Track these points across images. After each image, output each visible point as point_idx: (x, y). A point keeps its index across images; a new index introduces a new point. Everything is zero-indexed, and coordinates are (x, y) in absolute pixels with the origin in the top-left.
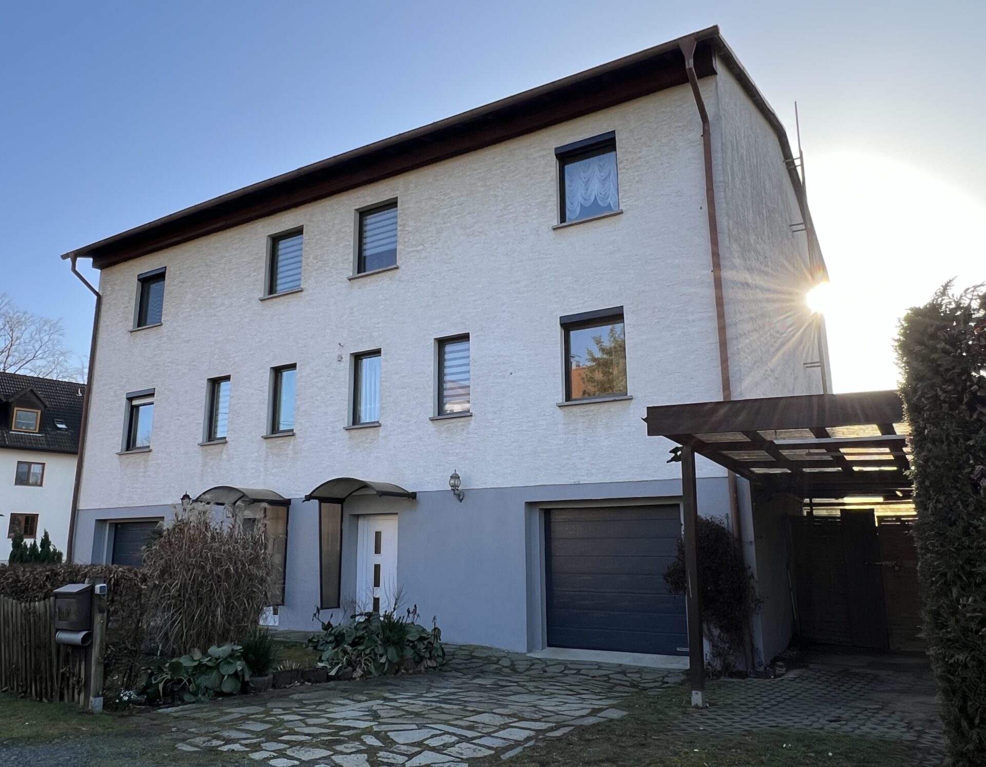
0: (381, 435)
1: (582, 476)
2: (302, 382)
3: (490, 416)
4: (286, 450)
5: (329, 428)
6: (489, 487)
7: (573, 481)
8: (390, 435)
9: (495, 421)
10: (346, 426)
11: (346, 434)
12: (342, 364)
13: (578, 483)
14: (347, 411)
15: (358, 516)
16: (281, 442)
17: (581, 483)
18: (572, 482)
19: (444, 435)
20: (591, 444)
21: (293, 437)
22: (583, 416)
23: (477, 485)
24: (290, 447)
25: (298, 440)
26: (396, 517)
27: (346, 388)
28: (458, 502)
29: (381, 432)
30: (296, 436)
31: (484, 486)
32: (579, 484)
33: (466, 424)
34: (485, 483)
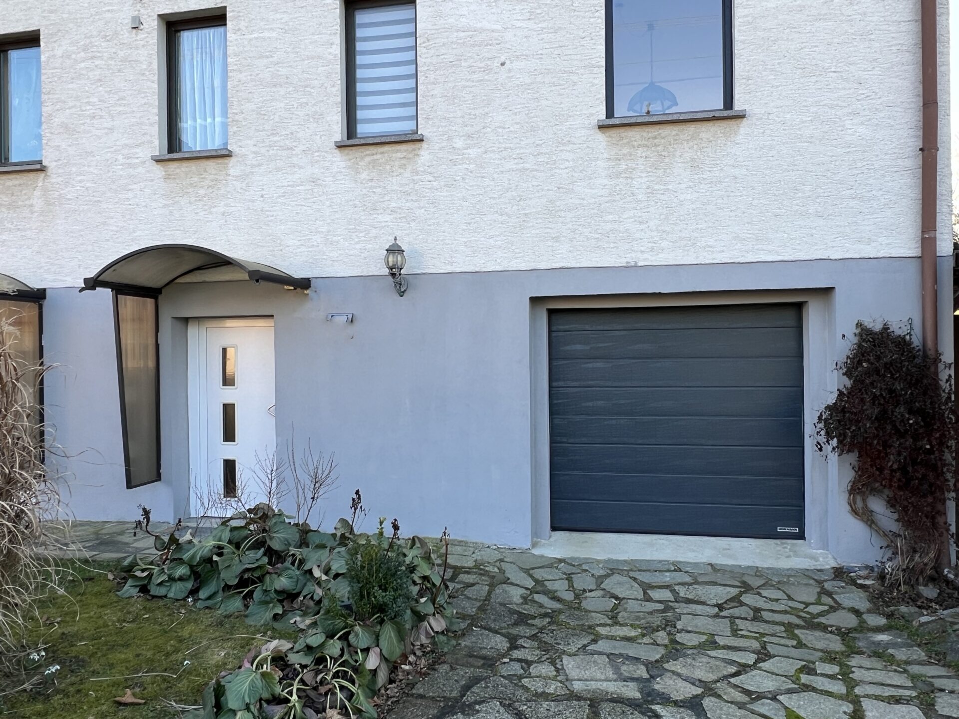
0: (231, 171)
1: (642, 252)
2: (55, 68)
3: (459, 143)
4: (29, 198)
5: (120, 157)
6: (458, 270)
7: (626, 260)
8: (252, 173)
9: (469, 151)
10: (157, 154)
11: (158, 170)
12: (141, 35)
13: (633, 264)
14: (157, 127)
15: (186, 320)
16: (17, 182)
17: (640, 264)
18: (621, 262)
19: (364, 175)
20: (662, 197)
21: (42, 175)
22: (646, 146)
23: (437, 265)
24: (37, 193)
25: (54, 181)
26: (270, 323)
27: (153, 82)
28: (397, 297)
29: (233, 167)
30: (49, 172)
31: (449, 269)
32: (636, 266)
33: (411, 156)
34: (452, 264)
